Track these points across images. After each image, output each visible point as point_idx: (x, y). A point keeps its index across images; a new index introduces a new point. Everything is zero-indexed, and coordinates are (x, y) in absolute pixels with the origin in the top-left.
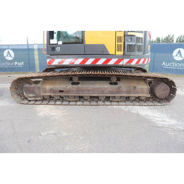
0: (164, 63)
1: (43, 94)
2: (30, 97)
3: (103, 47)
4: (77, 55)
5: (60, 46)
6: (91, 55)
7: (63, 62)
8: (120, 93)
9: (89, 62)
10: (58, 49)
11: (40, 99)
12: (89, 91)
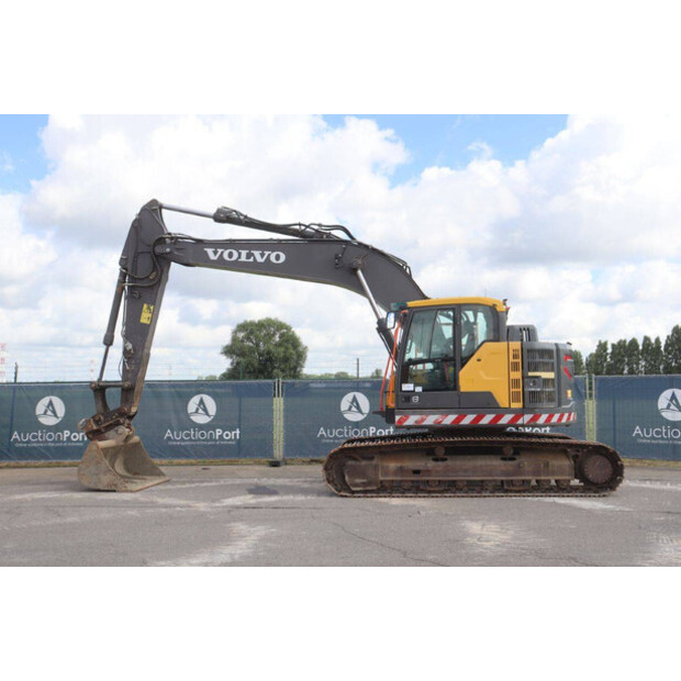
0: (637, 431)
1: (381, 478)
2: (356, 485)
3: (489, 395)
4: (445, 409)
5: (418, 394)
6: (470, 409)
7: (423, 420)
8: (520, 475)
9: (468, 420)
10: (415, 399)
11: (374, 488)
12: (465, 471)
